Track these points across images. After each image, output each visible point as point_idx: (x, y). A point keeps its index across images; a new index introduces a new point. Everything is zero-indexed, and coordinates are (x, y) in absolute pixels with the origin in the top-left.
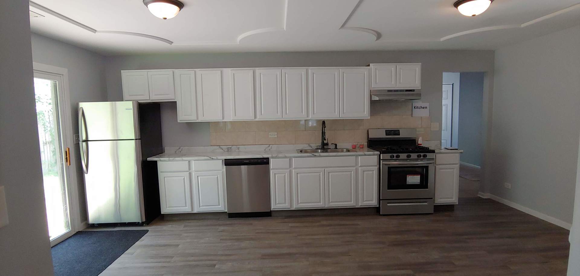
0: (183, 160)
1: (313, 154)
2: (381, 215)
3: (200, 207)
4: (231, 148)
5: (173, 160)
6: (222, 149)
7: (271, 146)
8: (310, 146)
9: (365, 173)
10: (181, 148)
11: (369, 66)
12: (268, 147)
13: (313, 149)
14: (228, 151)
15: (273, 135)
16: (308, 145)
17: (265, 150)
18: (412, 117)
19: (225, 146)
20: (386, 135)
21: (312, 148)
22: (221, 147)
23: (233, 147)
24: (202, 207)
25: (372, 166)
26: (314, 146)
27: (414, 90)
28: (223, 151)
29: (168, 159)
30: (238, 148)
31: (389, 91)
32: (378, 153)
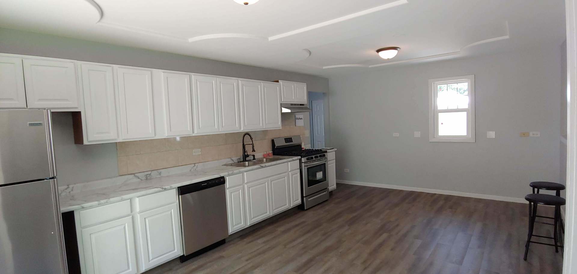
0: (122, 200)
1: (261, 166)
2: (307, 210)
3: (149, 261)
4: (150, 174)
5: (107, 203)
6: (139, 178)
7: (196, 165)
8: (232, 160)
9: (293, 176)
10: (71, 186)
11: (278, 82)
12: (194, 167)
13: (235, 163)
14: (147, 179)
15: (197, 152)
16: (230, 159)
17: (190, 171)
18: (296, 126)
19: (143, 173)
20: (286, 143)
21: (233, 161)
22: (136, 174)
23: (154, 174)
24: (152, 261)
25: (295, 170)
26: (235, 159)
27: (304, 104)
28: (140, 180)
29: (97, 203)
30: (160, 174)
31: (292, 104)
32: (299, 157)
